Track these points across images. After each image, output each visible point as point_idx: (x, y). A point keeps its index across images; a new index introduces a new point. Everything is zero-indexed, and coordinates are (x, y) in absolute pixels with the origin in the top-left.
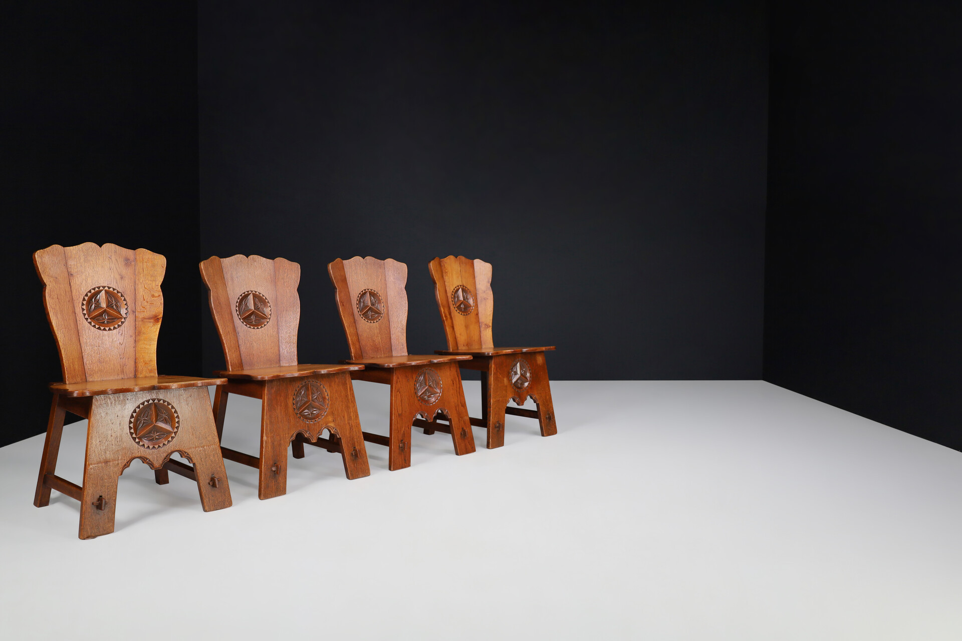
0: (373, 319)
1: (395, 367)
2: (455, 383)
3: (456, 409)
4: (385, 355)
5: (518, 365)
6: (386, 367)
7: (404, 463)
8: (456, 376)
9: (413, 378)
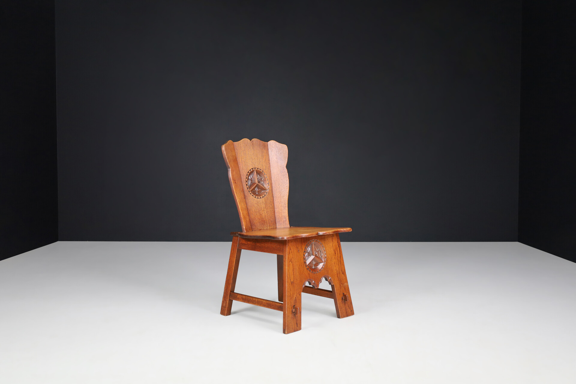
0: (260, 195)
1: (289, 239)
2: (336, 254)
3: (338, 277)
6: (280, 239)
7: (296, 327)
8: (338, 246)
9: (302, 249)
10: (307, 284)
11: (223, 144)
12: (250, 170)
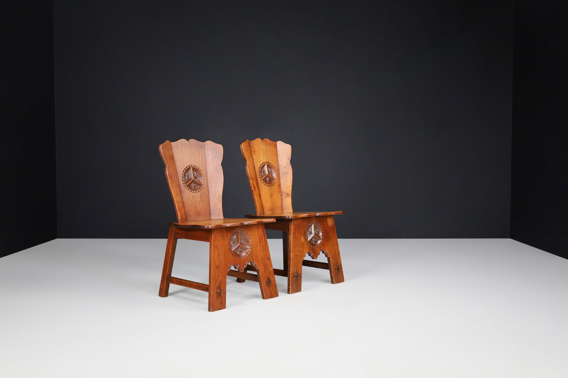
0: (195, 190)
1: (213, 228)
2: (262, 242)
3: (263, 262)
4: (205, 219)
5: (313, 226)
6: (206, 228)
7: (220, 306)
8: (263, 235)
9: (228, 237)
10: (233, 268)
11: (161, 144)
12: (187, 167)
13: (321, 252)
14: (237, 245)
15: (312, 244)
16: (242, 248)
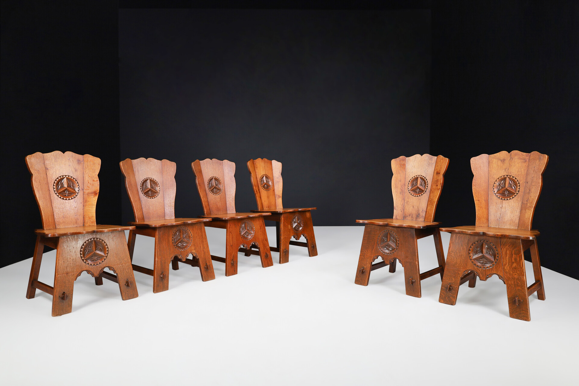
0: (216, 193)
1: (229, 219)
2: (262, 228)
3: (262, 242)
4: (223, 213)
5: (296, 217)
6: (224, 219)
7: (234, 272)
8: (262, 224)
9: (239, 226)
10: (242, 247)
11: (193, 162)
12: (210, 178)
13: (302, 236)
14: (245, 231)
15: (296, 229)
16: (248, 233)
